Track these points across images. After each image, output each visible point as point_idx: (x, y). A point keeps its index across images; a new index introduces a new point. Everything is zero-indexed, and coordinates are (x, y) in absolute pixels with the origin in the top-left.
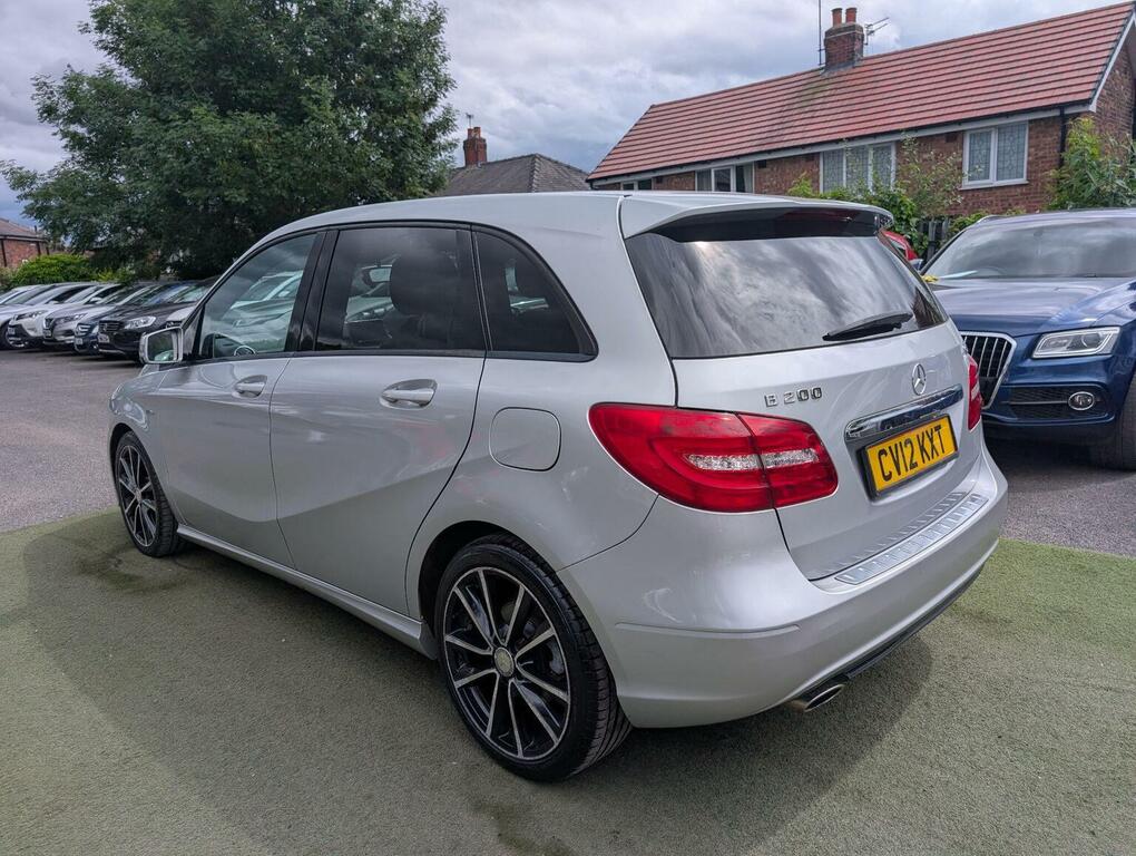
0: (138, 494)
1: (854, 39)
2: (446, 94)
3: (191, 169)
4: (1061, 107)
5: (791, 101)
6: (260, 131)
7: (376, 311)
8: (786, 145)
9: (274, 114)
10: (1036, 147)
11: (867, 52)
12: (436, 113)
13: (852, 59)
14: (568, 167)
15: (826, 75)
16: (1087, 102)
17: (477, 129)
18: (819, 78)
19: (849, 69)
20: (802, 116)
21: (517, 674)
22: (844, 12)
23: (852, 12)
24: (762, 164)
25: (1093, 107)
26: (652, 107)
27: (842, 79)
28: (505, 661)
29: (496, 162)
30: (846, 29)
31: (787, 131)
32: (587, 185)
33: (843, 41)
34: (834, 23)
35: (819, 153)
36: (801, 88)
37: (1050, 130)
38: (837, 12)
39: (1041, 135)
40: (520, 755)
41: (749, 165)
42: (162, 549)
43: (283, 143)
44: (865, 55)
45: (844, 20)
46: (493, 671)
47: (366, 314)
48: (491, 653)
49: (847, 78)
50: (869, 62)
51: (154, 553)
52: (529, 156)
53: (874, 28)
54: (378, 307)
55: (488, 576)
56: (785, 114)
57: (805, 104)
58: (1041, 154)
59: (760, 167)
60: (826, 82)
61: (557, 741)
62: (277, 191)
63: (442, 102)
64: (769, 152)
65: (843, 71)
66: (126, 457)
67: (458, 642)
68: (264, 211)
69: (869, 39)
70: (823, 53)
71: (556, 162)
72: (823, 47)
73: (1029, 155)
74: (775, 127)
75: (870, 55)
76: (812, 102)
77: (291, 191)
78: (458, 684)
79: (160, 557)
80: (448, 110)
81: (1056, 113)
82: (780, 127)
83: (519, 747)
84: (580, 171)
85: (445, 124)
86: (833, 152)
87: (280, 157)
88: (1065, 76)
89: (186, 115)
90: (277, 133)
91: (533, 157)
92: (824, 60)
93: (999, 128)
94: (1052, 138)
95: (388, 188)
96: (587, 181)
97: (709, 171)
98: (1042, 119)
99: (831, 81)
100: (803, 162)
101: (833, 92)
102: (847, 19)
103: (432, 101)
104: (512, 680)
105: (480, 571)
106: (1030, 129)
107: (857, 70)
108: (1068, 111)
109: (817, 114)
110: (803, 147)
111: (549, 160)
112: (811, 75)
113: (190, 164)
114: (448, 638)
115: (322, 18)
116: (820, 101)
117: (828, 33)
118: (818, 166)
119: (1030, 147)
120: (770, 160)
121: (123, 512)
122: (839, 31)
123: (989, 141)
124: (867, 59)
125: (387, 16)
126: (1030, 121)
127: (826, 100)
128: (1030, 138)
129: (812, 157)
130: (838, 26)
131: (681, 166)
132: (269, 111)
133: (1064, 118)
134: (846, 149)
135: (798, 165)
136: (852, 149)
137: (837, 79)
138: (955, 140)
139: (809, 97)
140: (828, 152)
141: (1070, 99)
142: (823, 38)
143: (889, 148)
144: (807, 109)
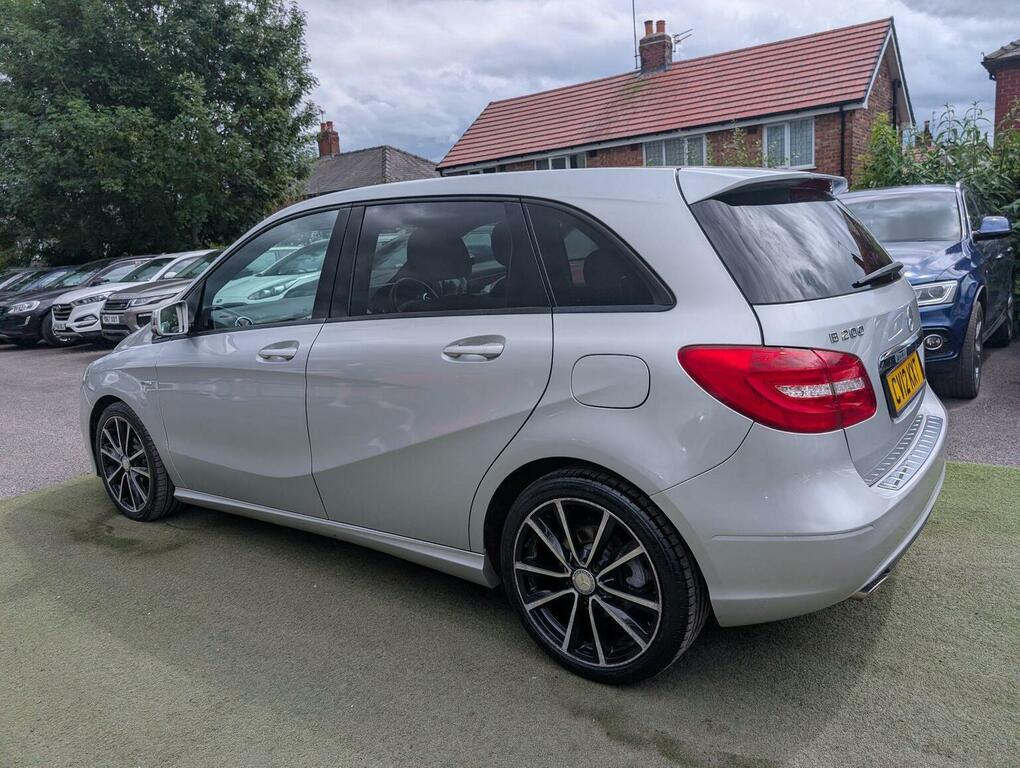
0: (125, 463)
1: (664, 47)
2: (310, 90)
3: (65, 162)
4: (841, 104)
5: (614, 99)
6: (135, 124)
7: (277, 288)
8: (614, 136)
9: (148, 109)
10: (822, 138)
11: (675, 58)
12: (301, 108)
13: (664, 64)
14: (416, 157)
15: (642, 77)
16: (861, 100)
17: (330, 124)
18: (636, 80)
19: (662, 72)
20: (624, 112)
21: (598, 590)
22: (654, 24)
23: (661, 24)
24: (592, 154)
25: (865, 105)
26: (491, 104)
27: (656, 80)
28: (584, 581)
29: (348, 154)
30: (657, 38)
31: (612, 125)
32: (438, 173)
33: (655, 49)
34: (647, 33)
35: (641, 144)
36: (621, 88)
37: (832, 124)
38: (648, 24)
39: (825, 128)
40: (602, 663)
41: (582, 153)
42: (155, 514)
43: (156, 135)
44: (674, 61)
45: (655, 31)
46: (572, 591)
47: (267, 291)
48: (568, 575)
49: (661, 79)
50: (673, 67)
51: (145, 517)
52: (379, 148)
53: (680, 38)
54: (278, 285)
55: (565, 506)
56: (610, 110)
57: (627, 101)
58: (825, 143)
59: (591, 156)
60: (643, 83)
61: (645, 647)
62: (152, 180)
63: (305, 98)
64: (599, 143)
65: (656, 74)
66: (111, 427)
67: (530, 569)
68: (140, 199)
69: (677, 47)
70: (639, 58)
71: (405, 153)
72: (638, 53)
73: (816, 145)
74: (603, 122)
75: (678, 60)
76: (632, 100)
77: (167, 181)
78: (529, 607)
79: (151, 521)
80: (310, 106)
81: (837, 110)
82: (607, 121)
83: (601, 656)
84: (427, 161)
85: (308, 118)
86: (654, 142)
87: (154, 149)
88: (841, 79)
89: (63, 109)
90: (151, 127)
91: (383, 148)
92: (639, 65)
93: (790, 122)
94: (834, 130)
95: (259, 176)
96: (437, 170)
97: (547, 160)
98: (825, 115)
99: (647, 82)
100: (628, 152)
101: (649, 92)
102: (658, 31)
103: (296, 97)
104: (594, 597)
105: (558, 503)
106: (816, 124)
107: (668, 73)
108: (846, 108)
109: (638, 110)
110: (628, 138)
111: (398, 151)
112: (630, 77)
113: (66, 157)
114: (519, 566)
115: (191, 20)
116: (640, 99)
117: (642, 41)
118: (641, 155)
119: (816, 138)
120: (601, 150)
121: (105, 482)
122: (651, 40)
123: (783, 133)
124: (675, 64)
125: (252, 20)
126: (816, 117)
127: (645, 98)
128: (816, 131)
129: (634, 147)
130: (650, 36)
131: (522, 156)
132: (144, 105)
133: (842, 114)
134: (666, 141)
135: (624, 154)
136: (670, 140)
137: (652, 81)
138: (755, 132)
139: (629, 96)
140: (650, 143)
141: (847, 98)
142: (638, 45)
143: (701, 139)
144: (629, 106)
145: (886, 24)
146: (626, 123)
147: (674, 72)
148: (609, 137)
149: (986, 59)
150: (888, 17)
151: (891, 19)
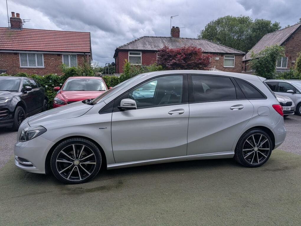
0: (77, 162)
1: (20, 22)
5: (2, 35)
8: (7, 49)
10: (79, 61)
11: (24, 27)
13: (20, 28)
15: (12, 30)
16: (90, 52)
18: (9, 31)
19: (19, 30)
20: (9, 41)
22: (15, 14)
23: (18, 15)
27: (18, 33)
28: (256, 149)
30: (17, 19)
31: (5, 44)
33: (16, 22)
35: (19, 53)
36: (4, 32)
37: (82, 57)
38: (13, 13)
39: (80, 58)
45: (16, 16)
48: (253, 149)
49: (20, 33)
50: (24, 30)
53: (25, 21)
56: (2, 39)
58: (80, 62)
60: (13, 32)
69: (24, 24)
70: (10, 24)
72: (9, 22)
74: (0, 43)
78: (245, 158)
81: (83, 54)
82: (2, 43)
86: (24, 53)
88: (82, 46)
92: (10, 26)
93: (70, 55)
94: (82, 59)
98: (80, 54)
99: (15, 32)
100: (13, 55)
101: (17, 36)
106: (77, 56)
107: (22, 31)
108: (86, 54)
109: (14, 41)
110: (13, 50)
112: (6, 29)
114: (244, 150)
116: (14, 37)
117: (11, 18)
118: (19, 57)
122: (15, 18)
123: (68, 57)
124: (23, 29)
126: (77, 55)
127: (16, 38)
128: (77, 58)
129: (15, 54)
130: (13, 17)
134: (28, 53)
135: (11, 55)
136: (30, 53)
137: (16, 32)
138: (60, 56)
139: (9, 36)
140: (22, 53)
141: (86, 51)
142: (9, 19)
143: (41, 55)
144: (10, 39)
145: (89, 34)
146: (11, 45)
147: (25, 31)
148: (5, 49)
149: (117, 48)
150: (89, 32)
151: (90, 33)
